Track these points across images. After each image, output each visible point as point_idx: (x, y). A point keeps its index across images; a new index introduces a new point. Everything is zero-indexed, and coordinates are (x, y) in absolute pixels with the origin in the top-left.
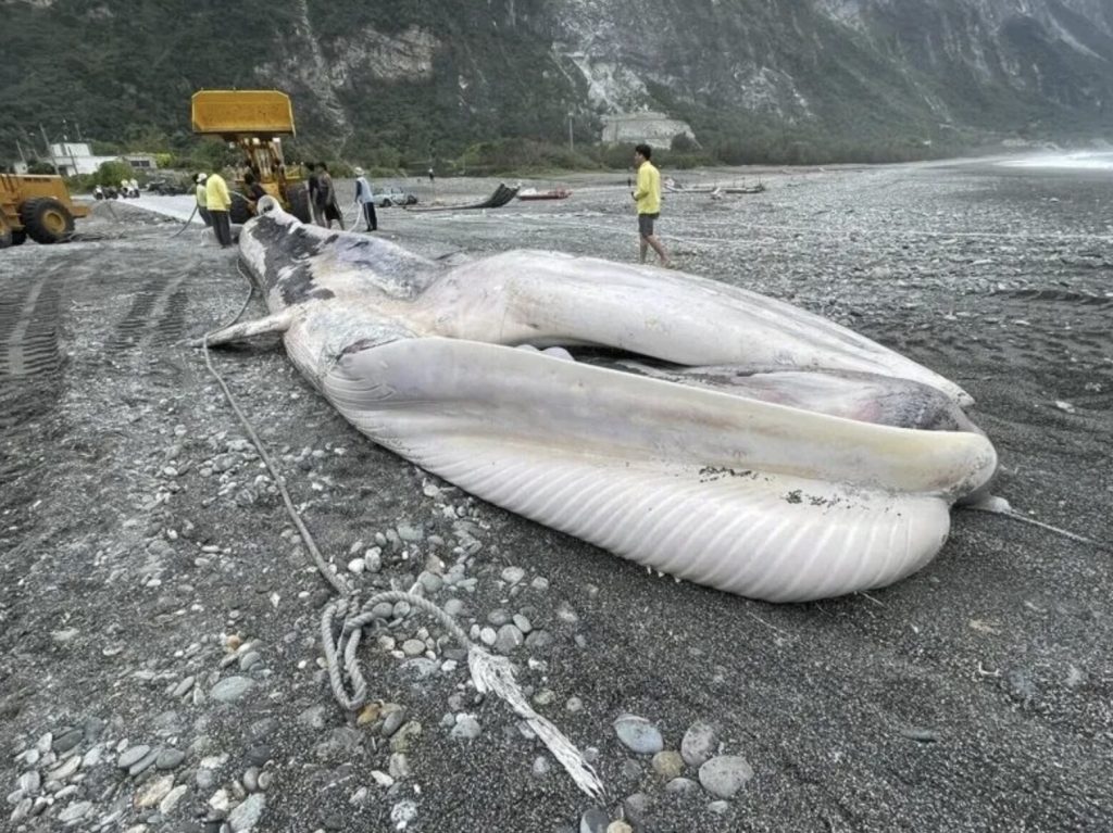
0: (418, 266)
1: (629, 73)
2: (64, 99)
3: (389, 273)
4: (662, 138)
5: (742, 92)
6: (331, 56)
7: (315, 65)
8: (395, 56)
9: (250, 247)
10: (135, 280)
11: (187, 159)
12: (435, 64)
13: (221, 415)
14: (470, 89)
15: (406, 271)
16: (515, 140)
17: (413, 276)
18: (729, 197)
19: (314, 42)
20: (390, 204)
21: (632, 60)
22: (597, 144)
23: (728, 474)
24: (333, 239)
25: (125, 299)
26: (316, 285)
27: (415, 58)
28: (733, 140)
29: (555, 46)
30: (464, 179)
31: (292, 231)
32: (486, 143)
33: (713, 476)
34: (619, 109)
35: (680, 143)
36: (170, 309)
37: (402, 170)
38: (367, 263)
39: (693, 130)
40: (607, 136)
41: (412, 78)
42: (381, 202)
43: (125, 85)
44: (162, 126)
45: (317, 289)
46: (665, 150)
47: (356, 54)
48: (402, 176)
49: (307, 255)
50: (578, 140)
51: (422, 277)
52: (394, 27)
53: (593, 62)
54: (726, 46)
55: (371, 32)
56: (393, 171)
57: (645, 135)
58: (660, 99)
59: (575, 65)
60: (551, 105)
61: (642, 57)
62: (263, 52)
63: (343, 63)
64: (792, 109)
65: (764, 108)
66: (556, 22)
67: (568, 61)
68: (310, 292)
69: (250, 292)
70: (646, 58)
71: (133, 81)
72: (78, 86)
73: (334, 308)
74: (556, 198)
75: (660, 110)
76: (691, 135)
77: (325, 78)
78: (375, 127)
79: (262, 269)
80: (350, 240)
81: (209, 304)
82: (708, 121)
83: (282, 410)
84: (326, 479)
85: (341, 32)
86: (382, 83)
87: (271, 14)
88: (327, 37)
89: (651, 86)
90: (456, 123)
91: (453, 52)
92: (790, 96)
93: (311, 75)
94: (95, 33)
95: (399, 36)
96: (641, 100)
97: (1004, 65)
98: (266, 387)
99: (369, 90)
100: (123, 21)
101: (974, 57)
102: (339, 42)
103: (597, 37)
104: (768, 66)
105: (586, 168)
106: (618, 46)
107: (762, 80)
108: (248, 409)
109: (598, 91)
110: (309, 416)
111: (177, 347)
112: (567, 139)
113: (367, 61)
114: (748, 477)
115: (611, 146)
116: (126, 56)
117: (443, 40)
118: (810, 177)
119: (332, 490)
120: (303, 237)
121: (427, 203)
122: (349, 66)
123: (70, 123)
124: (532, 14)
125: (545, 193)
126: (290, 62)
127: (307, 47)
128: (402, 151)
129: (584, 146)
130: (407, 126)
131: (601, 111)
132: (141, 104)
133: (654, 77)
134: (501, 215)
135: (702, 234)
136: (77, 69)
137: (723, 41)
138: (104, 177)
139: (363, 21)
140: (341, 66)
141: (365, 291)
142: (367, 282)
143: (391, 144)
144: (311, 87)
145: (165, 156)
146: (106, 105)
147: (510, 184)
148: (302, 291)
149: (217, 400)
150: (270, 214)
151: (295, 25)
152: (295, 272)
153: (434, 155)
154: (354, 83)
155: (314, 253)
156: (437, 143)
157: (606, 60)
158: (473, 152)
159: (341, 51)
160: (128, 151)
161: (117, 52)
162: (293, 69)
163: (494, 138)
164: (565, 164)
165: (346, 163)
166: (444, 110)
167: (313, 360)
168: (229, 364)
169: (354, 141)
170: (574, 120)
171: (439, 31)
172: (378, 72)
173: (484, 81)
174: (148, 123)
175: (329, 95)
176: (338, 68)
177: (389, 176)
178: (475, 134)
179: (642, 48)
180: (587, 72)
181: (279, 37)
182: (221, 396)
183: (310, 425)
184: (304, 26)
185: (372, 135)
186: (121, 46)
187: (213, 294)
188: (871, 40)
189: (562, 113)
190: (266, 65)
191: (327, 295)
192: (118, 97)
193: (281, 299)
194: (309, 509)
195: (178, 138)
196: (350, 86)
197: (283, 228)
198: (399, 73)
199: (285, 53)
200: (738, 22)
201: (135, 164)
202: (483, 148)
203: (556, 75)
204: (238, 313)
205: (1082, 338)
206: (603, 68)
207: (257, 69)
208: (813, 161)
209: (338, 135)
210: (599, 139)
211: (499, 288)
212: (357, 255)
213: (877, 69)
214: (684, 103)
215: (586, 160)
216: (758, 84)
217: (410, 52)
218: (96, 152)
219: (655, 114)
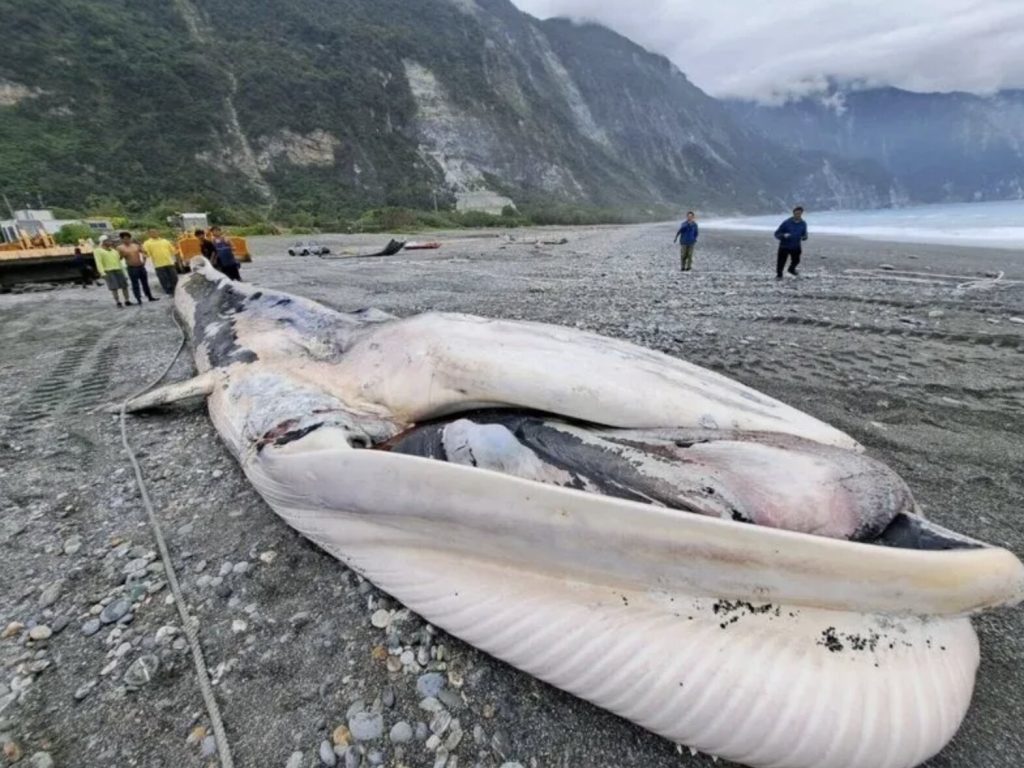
0: (338, 324)
1: (471, 167)
2: (29, 175)
3: (310, 332)
4: (496, 207)
5: (542, 180)
6: (257, 149)
7: (244, 154)
8: (306, 149)
9: (183, 302)
10: (70, 335)
11: (139, 222)
12: (336, 156)
13: (129, 510)
14: (362, 174)
15: (327, 329)
16: (397, 208)
17: (334, 333)
18: (547, 246)
19: (243, 138)
20: (308, 254)
21: (471, 158)
22: (453, 211)
23: (745, 609)
24: (257, 296)
25: (52, 357)
26: (240, 346)
27: (321, 151)
28: (540, 210)
29: (420, 147)
30: (361, 235)
31: (221, 286)
32: (377, 210)
33: (731, 614)
34: (467, 189)
35: (507, 211)
36: (98, 366)
37: (316, 229)
38: (289, 320)
39: (514, 202)
40: (460, 206)
41: (320, 165)
42: (301, 251)
43: (85, 166)
44: (119, 197)
45: (240, 350)
46: (498, 216)
47: (276, 148)
48: (317, 233)
49: (232, 311)
50: (440, 208)
51: (344, 336)
52: (305, 130)
53: (447, 158)
54: (530, 151)
55: (286, 132)
56: (309, 229)
57: (484, 205)
58: (491, 183)
59: (434, 161)
60: (420, 185)
61: (478, 156)
62: (201, 144)
63: (266, 153)
64: (574, 192)
65: (556, 191)
66: (420, 132)
67: (430, 158)
68: (233, 354)
69: (181, 342)
70: (482, 158)
71: (91, 162)
72: (43, 166)
73: (257, 372)
74: (431, 247)
75: (492, 190)
76: (514, 206)
77: (253, 164)
78: (294, 198)
79: (192, 323)
80: (273, 298)
81: (140, 358)
82: (524, 198)
83: (201, 494)
84: (250, 609)
85: (263, 132)
86: (297, 168)
87: (208, 117)
88: (253, 135)
89: (485, 174)
90: (354, 196)
91: (348, 148)
92: (572, 184)
93: (241, 161)
94: (56, 126)
95: (308, 135)
96: (480, 183)
97: (686, 169)
98: (187, 463)
99: (287, 172)
100: (82, 118)
101: (669, 164)
102: (263, 139)
103: (449, 143)
104: (557, 164)
105: (446, 226)
106: (462, 149)
107: (554, 173)
108: (163, 499)
109: (453, 177)
110: (233, 499)
111: (97, 413)
112: (433, 208)
113: (285, 152)
114: (771, 613)
115: (463, 213)
116: (86, 144)
117: (341, 140)
118: (589, 232)
119: (258, 629)
120: (231, 293)
121: (337, 253)
122: (271, 155)
123: (34, 194)
124: (403, 126)
125: (423, 243)
126: (224, 152)
127: (237, 142)
128: (316, 215)
129: (444, 212)
130: (318, 198)
131: (454, 190)
132: (99, 180)
133: (487, 169)
134: (393, 261)
135: (542, 275)
136: (41, 153)
137: (528, 148)
138: (65, 236)
139: (281, 125)
140: (265, 155)
141: (289, 352)
142: (291, 341)
143: (307, 211)
144: (242, 169)
145: (120, 220)
146: (69, 180)
147: (398, 238)
148: (226, 351)
149: (126, 490)
150: (202, 271)
151: (227, 126)
152: (221, 329)
153: (339, 218)
154: (276, 167)
155: (240, 309)
156: (341, 210)
157: (455, 157)
158: (368, 217)
159: (264, 144)
160: (87, 216)
161: (77, 141)
162: (226, 156)
163: (383, 206)
164: (433, 224)
165: (272, 224)
166: (345, 187)
167: (235, 435)
168: (151, 430)
169: (278, 208)
170: (437, 196)
171: (337, 133)
172: (294, 161)
173: (373, 169)
174: (107, 194)
175: (257, 175)
176: (262, 157)
177: (307, 233)
178: (369, 205)
179: (478, 152)
180: (443, 165)
181: (215, 134)
182: (131, 484)
183: (234, 514)
184: (235, 126)
185: (292, 204)
186: (80, 136)
187: (145, 346)
188: (614, 151)
189: (429, 191)
190: (205, 153)
191: (251, 357)
192: (78, 174)
193: (207, 358)
194: (227, 675)
195: (133, 205)
196: (273, 170)
197: (213, 284)
198: (310, 161)
199: (220, 145)
200: (536, 137)
201: (93, 226)
202: (375, 213)
203: (422, 166)
204: (167, 366)
205: (840, 357)
206: (453, 162)
207: (198, 156)
208: (589, 222)
209: (265, 204)
210: (455, 208)
211: (422, 353)
212: (281, 312)
213: (620, 168)
214: (507, 187)
215: (446, 221)
216: (551, 176)
217: (317, 146)
218: (58, 217)
219: (488, 192)
